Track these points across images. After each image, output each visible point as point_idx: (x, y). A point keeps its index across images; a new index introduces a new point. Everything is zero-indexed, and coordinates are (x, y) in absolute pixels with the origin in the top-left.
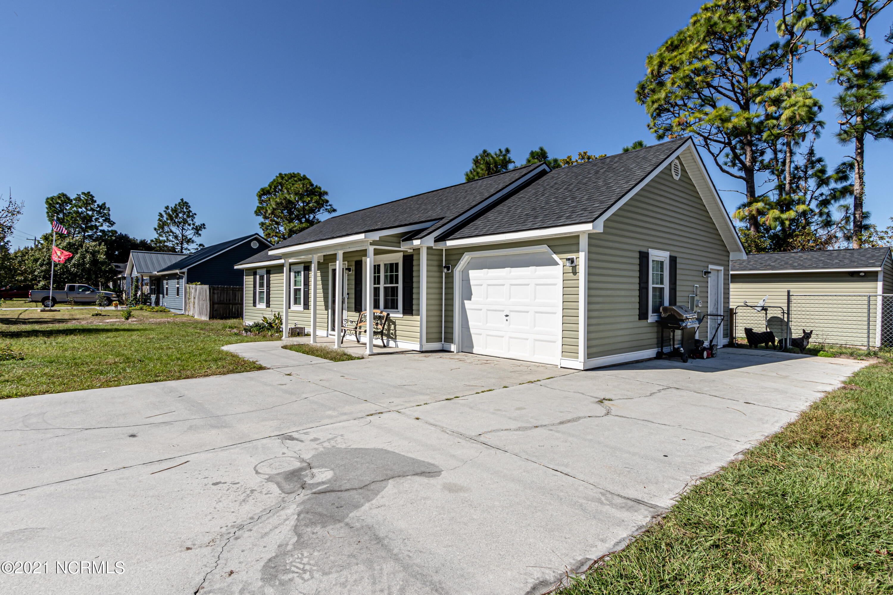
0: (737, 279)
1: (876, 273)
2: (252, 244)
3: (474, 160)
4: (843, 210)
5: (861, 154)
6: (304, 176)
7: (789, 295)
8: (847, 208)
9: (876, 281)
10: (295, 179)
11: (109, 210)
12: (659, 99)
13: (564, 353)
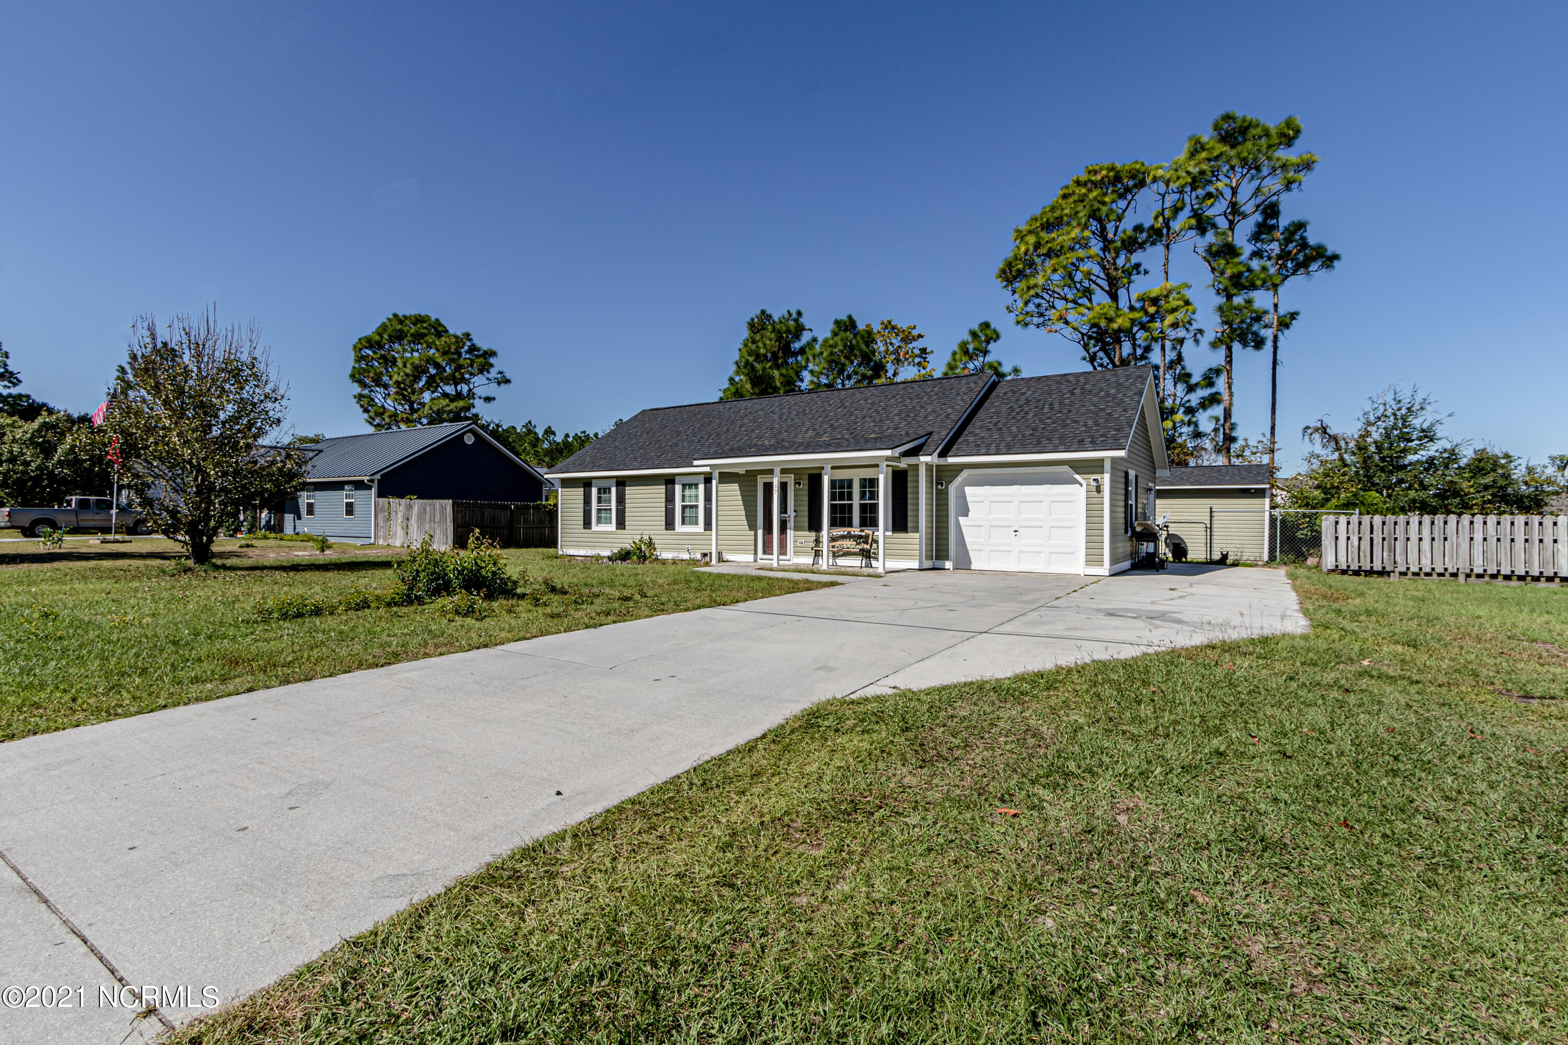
0: (1162, 494)
1: (1264, 489)
2: (465, 438)
3: (749, 324)
4: (1214, 422)
5: (1230, 362)
6: (437, 320)
7: (1211, 512)
8: (1217, 420)
9: (1264, 497)
10: (425, 325)
11: (7, 357)
12: (1036, 286)
13: (1088, 562)
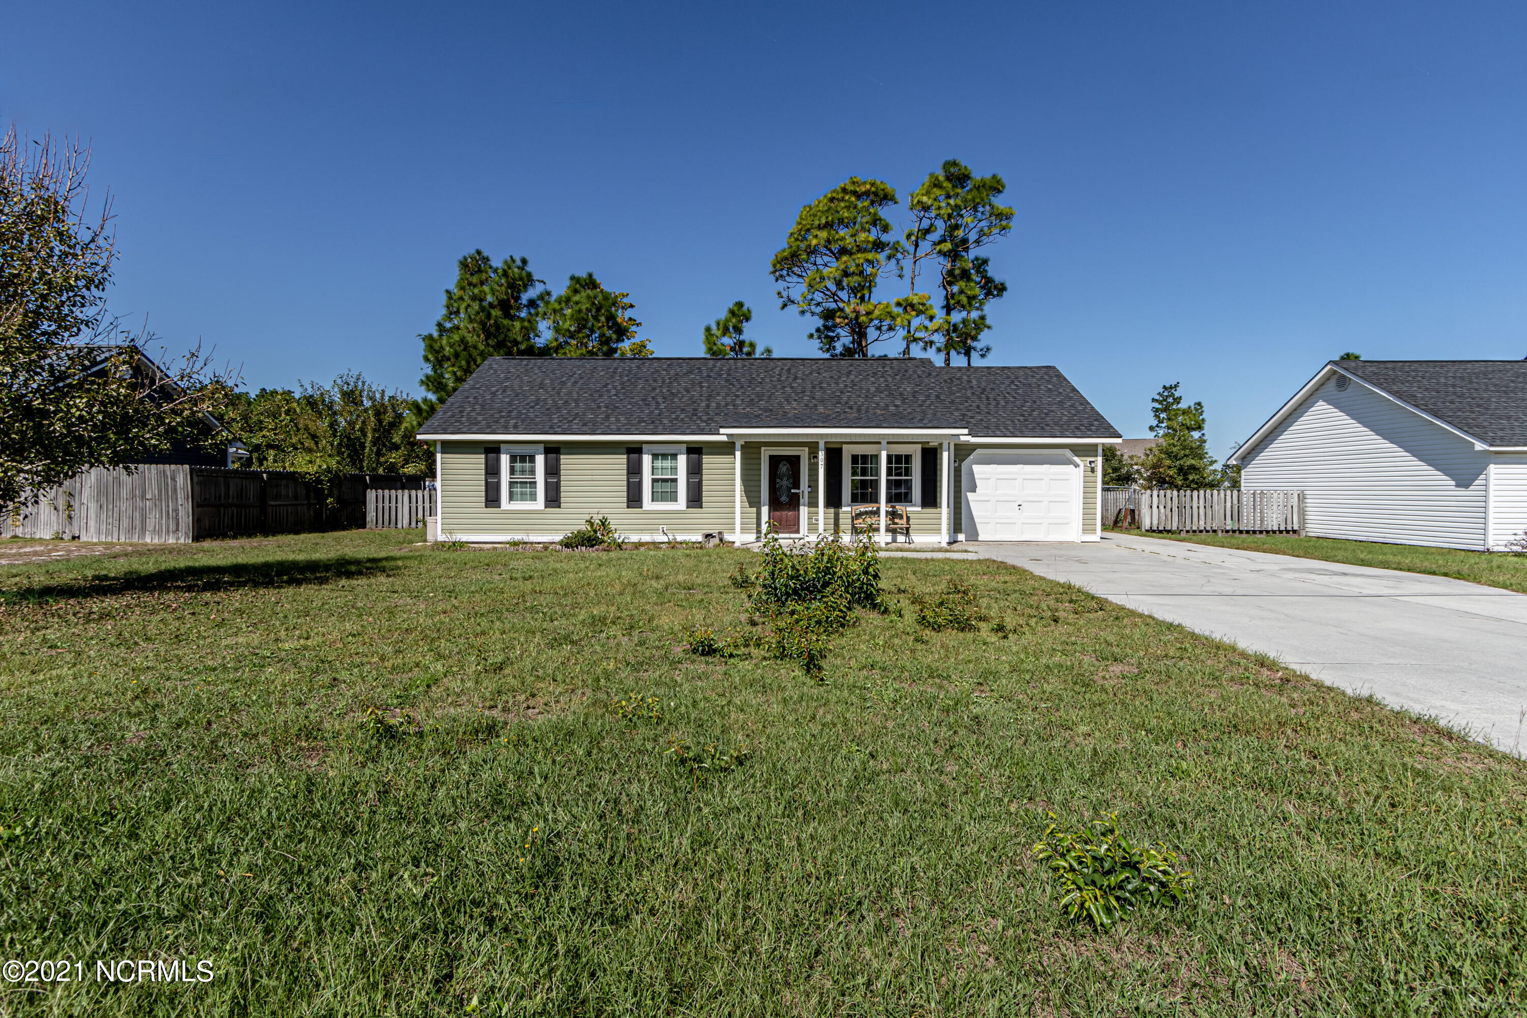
3: (462, 263)
13: (1085, 531)
